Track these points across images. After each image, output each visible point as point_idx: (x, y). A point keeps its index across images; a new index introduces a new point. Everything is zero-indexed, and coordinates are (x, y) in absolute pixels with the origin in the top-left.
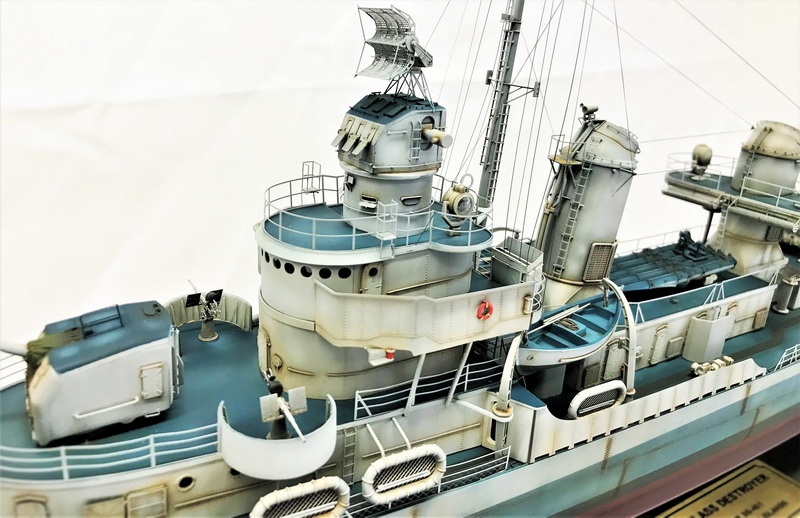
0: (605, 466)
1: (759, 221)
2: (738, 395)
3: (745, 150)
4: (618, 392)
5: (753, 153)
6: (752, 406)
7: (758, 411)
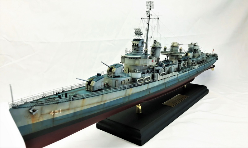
0: (164, 84)
1: (175, 55)
2: (176, 77)
3: (171, 46)
4: (164, 73)
5: (172, 47)
6: (178, 78)
7: (179, 79)
